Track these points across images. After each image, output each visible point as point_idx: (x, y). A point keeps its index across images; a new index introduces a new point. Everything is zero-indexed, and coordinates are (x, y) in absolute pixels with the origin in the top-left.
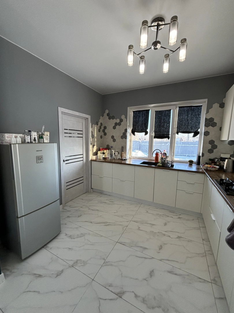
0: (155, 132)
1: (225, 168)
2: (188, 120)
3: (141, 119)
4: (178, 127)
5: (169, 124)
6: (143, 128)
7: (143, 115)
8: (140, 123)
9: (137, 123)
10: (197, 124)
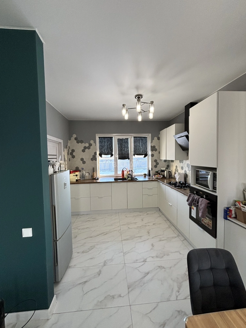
0: (119, 154)
1: (165, 176)
2: (140, 146)
3: (106, 144)
4: (134, 151)
5: (128, 149)
6: (108, 151)
7: (108, 141)
8: (106, 147)
9: (103, 147)
10: (146, 149)
